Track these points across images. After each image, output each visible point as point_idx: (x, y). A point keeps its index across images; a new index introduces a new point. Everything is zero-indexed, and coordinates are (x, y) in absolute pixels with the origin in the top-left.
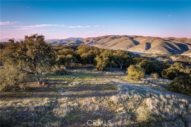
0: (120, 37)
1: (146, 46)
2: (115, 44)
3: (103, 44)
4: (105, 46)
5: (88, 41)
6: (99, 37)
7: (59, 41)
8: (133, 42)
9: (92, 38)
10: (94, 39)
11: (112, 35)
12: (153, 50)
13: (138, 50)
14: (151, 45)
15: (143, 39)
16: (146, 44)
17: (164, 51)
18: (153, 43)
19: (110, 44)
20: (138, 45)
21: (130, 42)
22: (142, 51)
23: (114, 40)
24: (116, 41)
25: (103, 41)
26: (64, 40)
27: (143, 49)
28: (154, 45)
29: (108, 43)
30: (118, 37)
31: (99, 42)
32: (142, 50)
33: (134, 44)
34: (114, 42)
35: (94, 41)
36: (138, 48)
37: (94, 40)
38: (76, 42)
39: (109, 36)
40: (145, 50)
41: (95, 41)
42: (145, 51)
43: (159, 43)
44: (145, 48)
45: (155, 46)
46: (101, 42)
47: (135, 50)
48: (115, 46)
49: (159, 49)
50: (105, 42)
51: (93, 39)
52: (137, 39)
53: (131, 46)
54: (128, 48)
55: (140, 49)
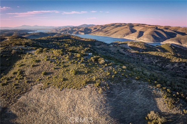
0: (125, 25)
1: (138, 34)
2: (116, 32)
3: (106, 31)
4: (107, 34)
5: (95, 29)
6: (107, 25)
7: (71, 28)
8: (131, 30)
9: (100, 25)
10: (102, 26)
11: (118, 23)
13: (131, 38)
14: (144, 33)
16: (139, 33)
17: (149, 39)
18: (146, 31)
19: (112, 32)
21: (128, 30)
22: (134, 39)
23: (118, 28)
24: (118, 29)
26: (75, 27)
28: (146, 34)
29: (111, 31)
30: (122, 25)
31: (104, 30)
32: (134, 37)
33: (130, 33)
34: (116, 30)
35: (100, 29)
36: (132, 36)
37: (101, 27)
38: (84, 29)
39: (116, 24)
40: (136, 38)
41: (101, 29)
43: (149, 32)
44: (137, 36)
47: (129, 38)
48: (115, 34)
49: (147, 37)
50: (108, 30)
51: (100, 27)
52: (135, 28)
53: (127, 34)
54: (125, 36)
55: (133, 36)
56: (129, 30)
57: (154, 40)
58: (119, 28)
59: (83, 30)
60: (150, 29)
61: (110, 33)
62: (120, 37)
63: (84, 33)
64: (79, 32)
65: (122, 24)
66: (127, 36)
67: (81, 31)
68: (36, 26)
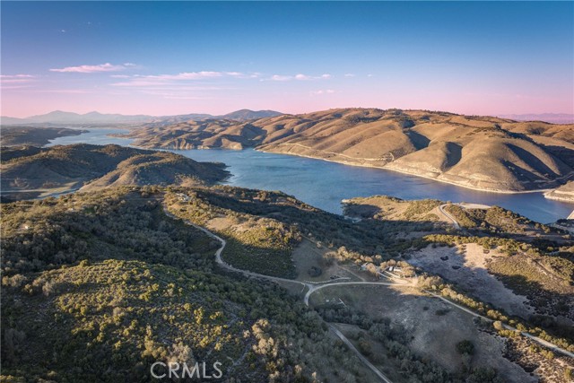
0: (379, 114)
1: (443, 156)
2: (353, 143)
3: (318, 140)
4: (322, 148)
5: (279, 127)
7: (199, 123)
8: (410, 137)
9: (296, 117)
10: (300, 119)
11: (355, 110)
12: (463, 173)
13: (417, 168)
14: (463, 150)
15: (441, 127)
16: (445, 149)
17: (495, 175)
18: (471, 143)
19: (340, 143)
20: (422, 151)
21: (399, 136)
22: (431, 174)
23: (358, 127)
24: (359, 130)
25: (321, 130)
26: (212, 121)
27: (433, 165)
28: (473, 154)
29: (333, 138)
30: (371, 116)
31: (310, 132)
32: (430, 168)
33: (409, 147)
34: (353, 137)
35: (296, 128)
36: (420, 160)
37: (298, 124)
38: (243, 130)
40: (438, 171)
41: (301, 130)
42: (439, 174)
43: (487, 145)
44: (439, 161)
45: (473, 159)
46: (315, 131)
47: (409, 167)
48: (353, 149)
49: (485, 170)
50: (325, 133)
51: (296, 121)
52: (424, 129)
53: (399, 153)
54: (389, 161)
55: (425, 164)
56: (404, 138)
57: (513, 180)
58: (362, 129)
59: (238, 134)
60: (482, 133)
61: (334, 147)
62: (370, 162)
63: (239, 144)
64: (225, 141)
65: (368, 113)
66: (399, 161)
67: (232, 138)
68: (95, 114)
